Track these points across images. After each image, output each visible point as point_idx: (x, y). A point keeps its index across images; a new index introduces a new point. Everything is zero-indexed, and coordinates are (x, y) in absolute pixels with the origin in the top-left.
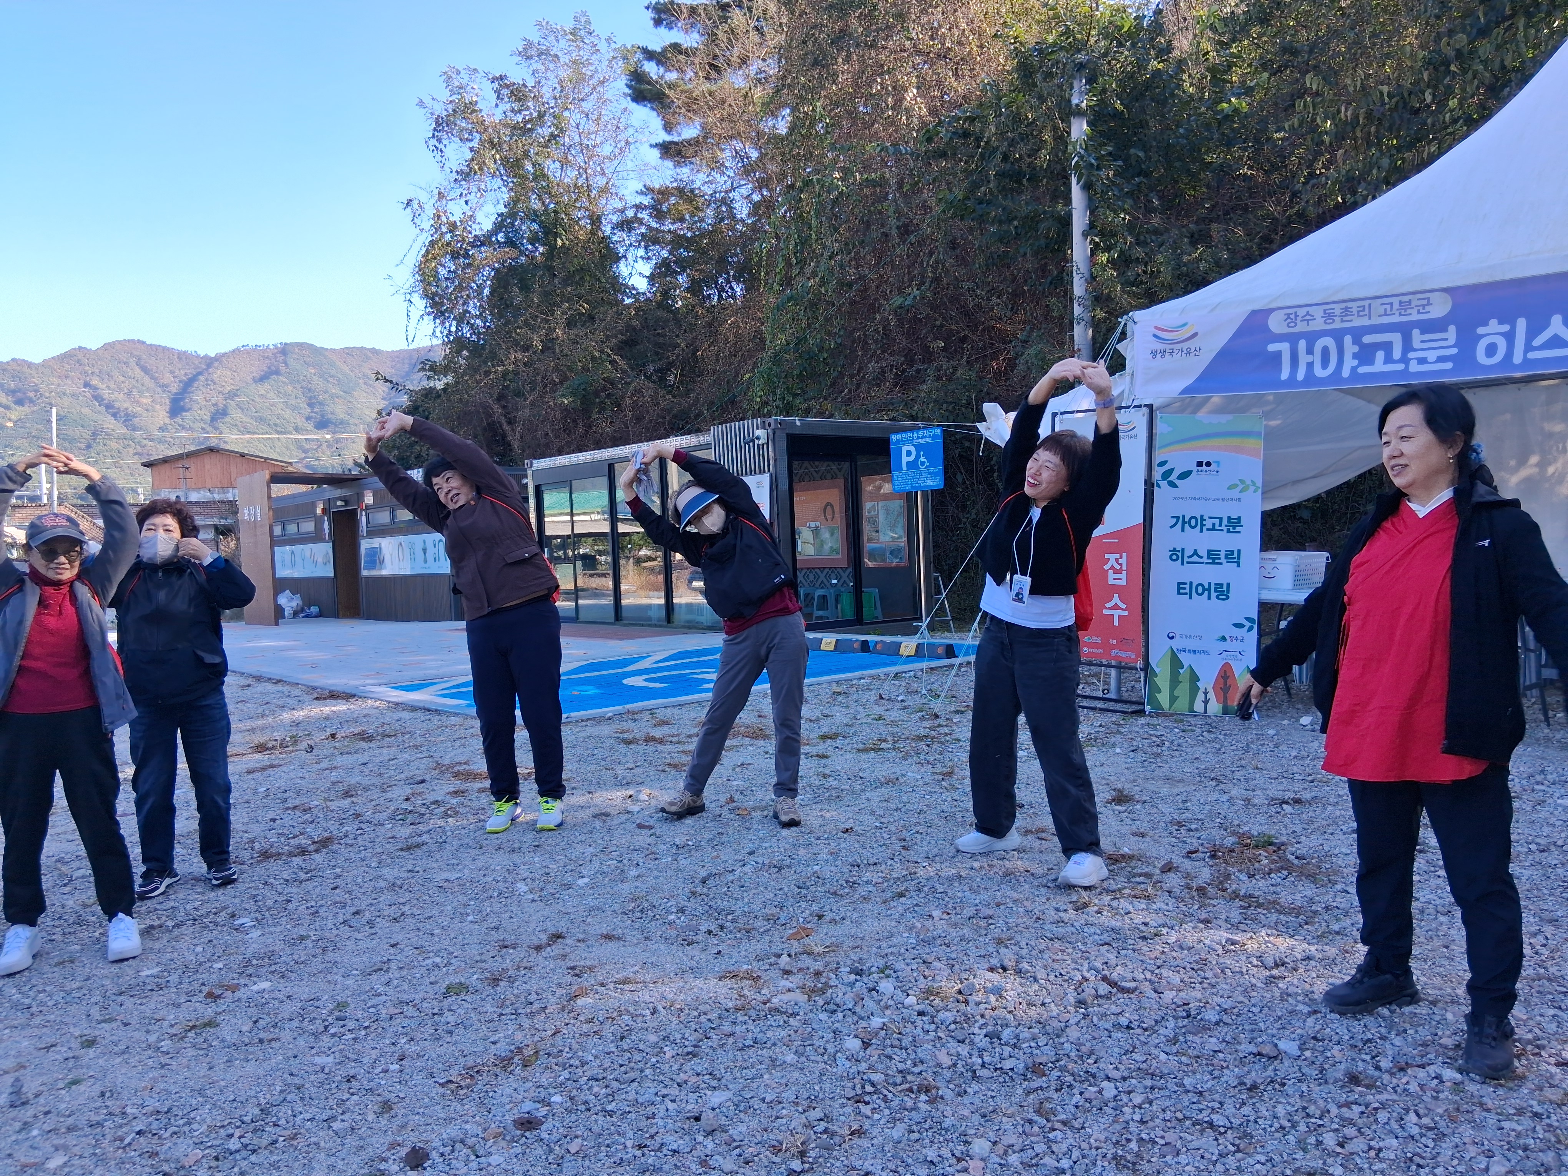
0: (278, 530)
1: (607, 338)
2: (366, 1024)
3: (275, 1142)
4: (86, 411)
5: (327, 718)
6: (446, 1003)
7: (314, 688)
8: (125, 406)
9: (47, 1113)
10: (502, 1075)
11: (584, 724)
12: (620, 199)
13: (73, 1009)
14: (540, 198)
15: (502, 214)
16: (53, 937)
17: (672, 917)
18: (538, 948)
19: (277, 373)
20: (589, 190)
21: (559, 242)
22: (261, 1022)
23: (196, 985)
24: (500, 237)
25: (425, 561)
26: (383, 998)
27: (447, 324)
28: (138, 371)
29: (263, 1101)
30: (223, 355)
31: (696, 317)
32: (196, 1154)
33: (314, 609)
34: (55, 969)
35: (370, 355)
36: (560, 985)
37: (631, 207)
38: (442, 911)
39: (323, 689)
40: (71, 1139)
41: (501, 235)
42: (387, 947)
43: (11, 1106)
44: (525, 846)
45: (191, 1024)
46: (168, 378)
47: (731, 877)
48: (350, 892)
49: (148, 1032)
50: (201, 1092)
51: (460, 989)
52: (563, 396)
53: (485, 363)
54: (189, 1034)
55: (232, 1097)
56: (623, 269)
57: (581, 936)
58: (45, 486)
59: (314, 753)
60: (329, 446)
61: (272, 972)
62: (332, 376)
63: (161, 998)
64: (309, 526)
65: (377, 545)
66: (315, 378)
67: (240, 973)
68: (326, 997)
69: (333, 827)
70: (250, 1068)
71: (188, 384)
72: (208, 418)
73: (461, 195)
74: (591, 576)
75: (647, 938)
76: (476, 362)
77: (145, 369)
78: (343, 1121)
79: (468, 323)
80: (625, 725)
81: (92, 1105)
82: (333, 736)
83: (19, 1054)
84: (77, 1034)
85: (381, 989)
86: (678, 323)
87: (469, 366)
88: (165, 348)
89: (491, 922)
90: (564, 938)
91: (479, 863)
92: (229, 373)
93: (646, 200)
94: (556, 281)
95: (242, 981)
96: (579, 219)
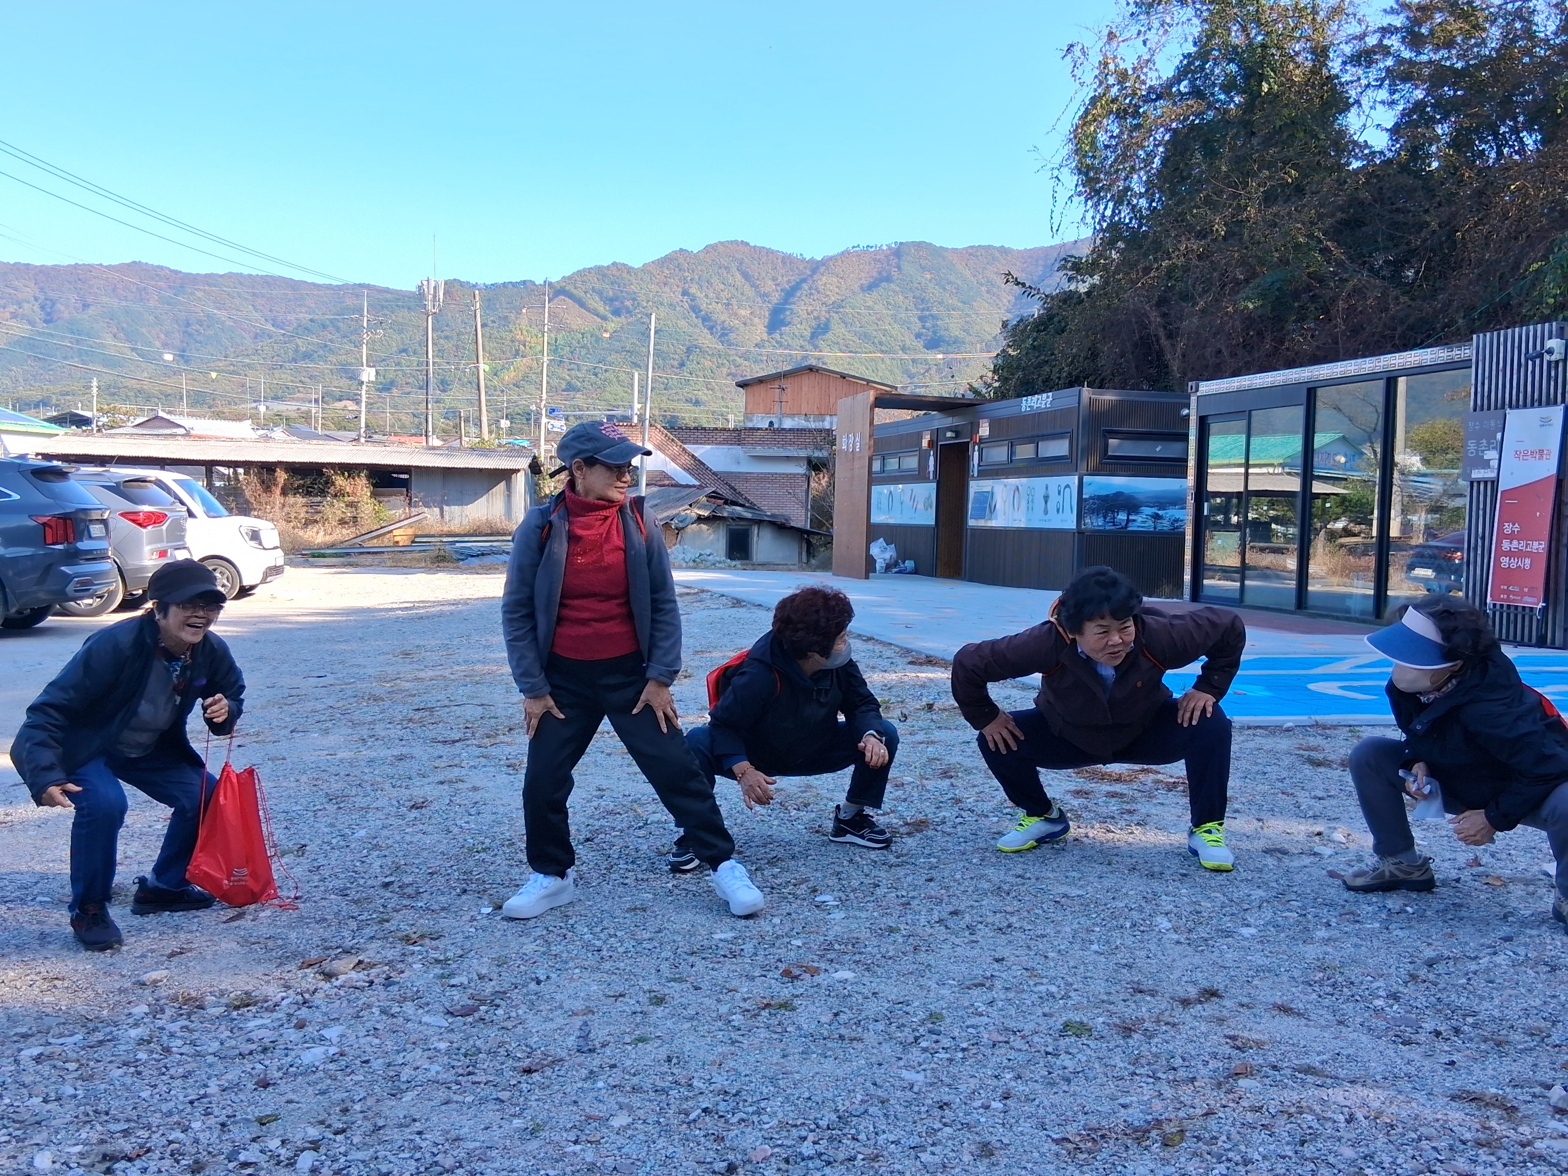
0: (877, 466)
1: (1320, 216)
2: (965, 1045)
3: (852, 1159)
4: (682, 323)
5: (923, 686)
6: (1063, 1043)
7: (908, 651)
8: (722, 318)
9: (613, 1066)
10: (1134, 1149)
11: (1250, 732)
12: (1360, 22)
13: (643, 960)
14: (1244, 29)
15: (1189, 55)
16: (626, 881)
17: (1379, 1003)
18: (1185, 1003)
19: (888, 279)
20: (1315, 12)
21: (1265, 87)
22: (842, 1016)
23: (772, 960)
24: (1184, 87)
25: (1046, 512)
26: (985, 1020)
27: (1102, 207)
28: (738, 276)
29: (841, 1108)
30: (831, 258)
31: (1460, 182)
32: (765, 1150)
33: (909, 564)
34: (627, 915)
35: (997, 255)
36: (1214, 1056)
37: (1375, 32)
38: (1059, 932)
39: (920, 653)
40: (635, 1100)
41: (1185, 83)
42: (989, 960)
43: (578, 1051)
44: (1168, 872)
45: (765, 1002)
46: (769, 286)
47: (1473, 966)
48: (947, 888)
49: (719, 1001)
50: (773, 1081)
51: (1080, 1030)
52: (1249, 299)
53: (1146, 255)
54: (763, 1013)
55: (807, 1095)
56: (1352, 121)
57: (1245, 1000)
58: (637, 406)
59: (908, 722)
60: (939, 371)
61: (857, 962)
62: (949, 283)
63: (734, 967)
64: (911, 462)
65: (989, 489)
66: (931, 285)
67: (822, 956)
68: (917, 1004)
69: (929, 810)
70: (829, 1065)
71: (790, 293)
72: (807, 334)
73: (1139, 33)
74: (1262, 550)
75: (1340, 1023)
76: (1133, 256)
77: (746, 276)
78: (933, 1154)
79: (1129, 203)
80: (1312, 741)
81: (658, 1069)
82: (930, 707)
83: (588, 998)
84: (646, 988)
85: (982, 1008)
86: (1430, 192)
87: (1124, 262)
88: (769, 252)
89: (1121, 957)
90: (1220, 997)
91: (1107, 883)
92: (835, 280)
93: (1398, 21)
94: (1255, 141)
95: (823, 966)
96: (1297, 54)
